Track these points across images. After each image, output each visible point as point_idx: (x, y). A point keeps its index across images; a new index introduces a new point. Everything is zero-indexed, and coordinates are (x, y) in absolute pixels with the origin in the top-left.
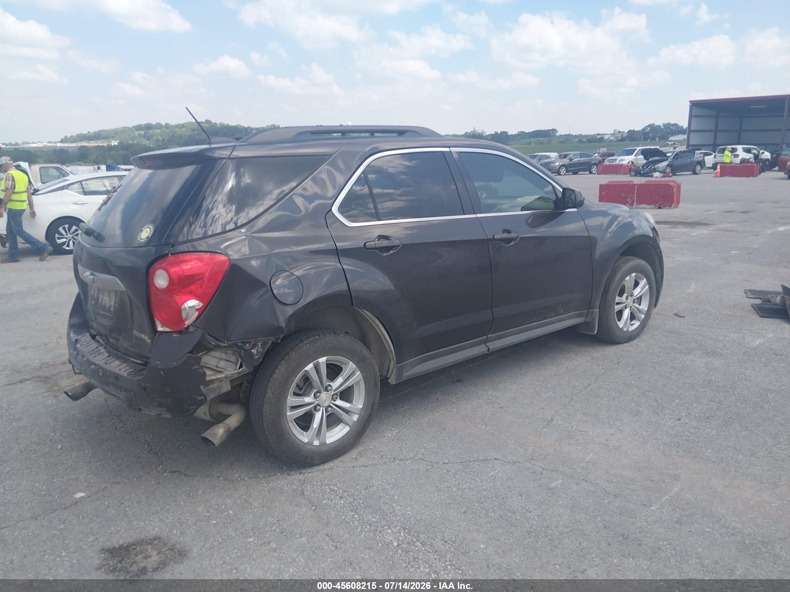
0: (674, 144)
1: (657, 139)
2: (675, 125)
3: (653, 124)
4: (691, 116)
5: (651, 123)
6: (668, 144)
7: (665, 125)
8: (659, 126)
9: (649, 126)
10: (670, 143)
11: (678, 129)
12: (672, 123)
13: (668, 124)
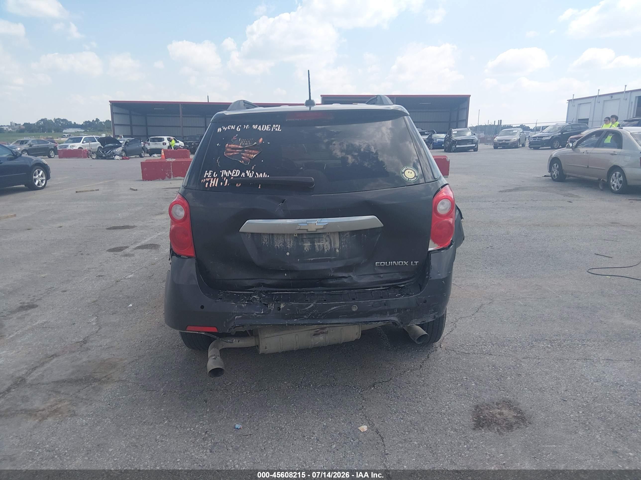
0: (70, 135)
1: (53, 132)
2: (64, 120)
3: (46, 119)
4: (113, 113)
5: (44, 118)
6: (65, 136)
7: (56, 120)
8: (51, 120)
9: (42, 120)
10: (66, 135)
11: (68, 124)
12: (62, 118)
13: (59, 119)
